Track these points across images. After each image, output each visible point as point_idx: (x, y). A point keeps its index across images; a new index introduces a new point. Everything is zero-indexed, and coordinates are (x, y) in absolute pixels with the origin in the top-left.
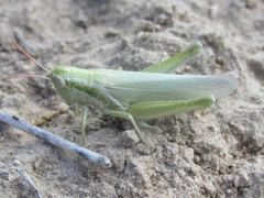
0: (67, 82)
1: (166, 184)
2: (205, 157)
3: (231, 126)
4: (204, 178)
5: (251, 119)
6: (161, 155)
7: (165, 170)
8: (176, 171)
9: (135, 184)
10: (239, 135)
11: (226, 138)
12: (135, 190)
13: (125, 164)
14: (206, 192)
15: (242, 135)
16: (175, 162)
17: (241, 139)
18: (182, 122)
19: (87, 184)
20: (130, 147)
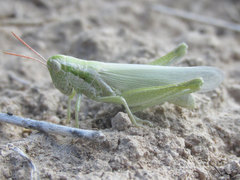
0: (63, 66)
1: (159, 162)
2: (196, 148)
3: (218, 129)
4: (196, 164)
5: (236, 124)
6: (153, 137)
7: (158, 151)
8: (169, 152)
10: (226, 138)
11: (213, 139)
12: (130, 163)
13: (119, 142)
14: (200, 177)
15: (228, 137)
16: (168, 144)
17: (228, 143)
18: (171, 120)
20: (123, 130)
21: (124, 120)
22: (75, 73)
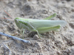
0: (19, 21)
1: (46, 50)
2: (58, 44)
3: (65, 38)
4: (57, 50)
5: (70, 36)
6: (45, 42)
7: (46, 46)
8: (50, 46)
9: (38, 49)
10: (67, 40)
11: (63, 41)
12: (38, 50)
13: (35, 44)
14: (58, 53)
15: (68, 40)
16: (49, 44)
17: (68, 42)
18: (51, 35)
19: (24, 50)
20: (36, 40)
21: (37, 37)
22: (23, 23)
